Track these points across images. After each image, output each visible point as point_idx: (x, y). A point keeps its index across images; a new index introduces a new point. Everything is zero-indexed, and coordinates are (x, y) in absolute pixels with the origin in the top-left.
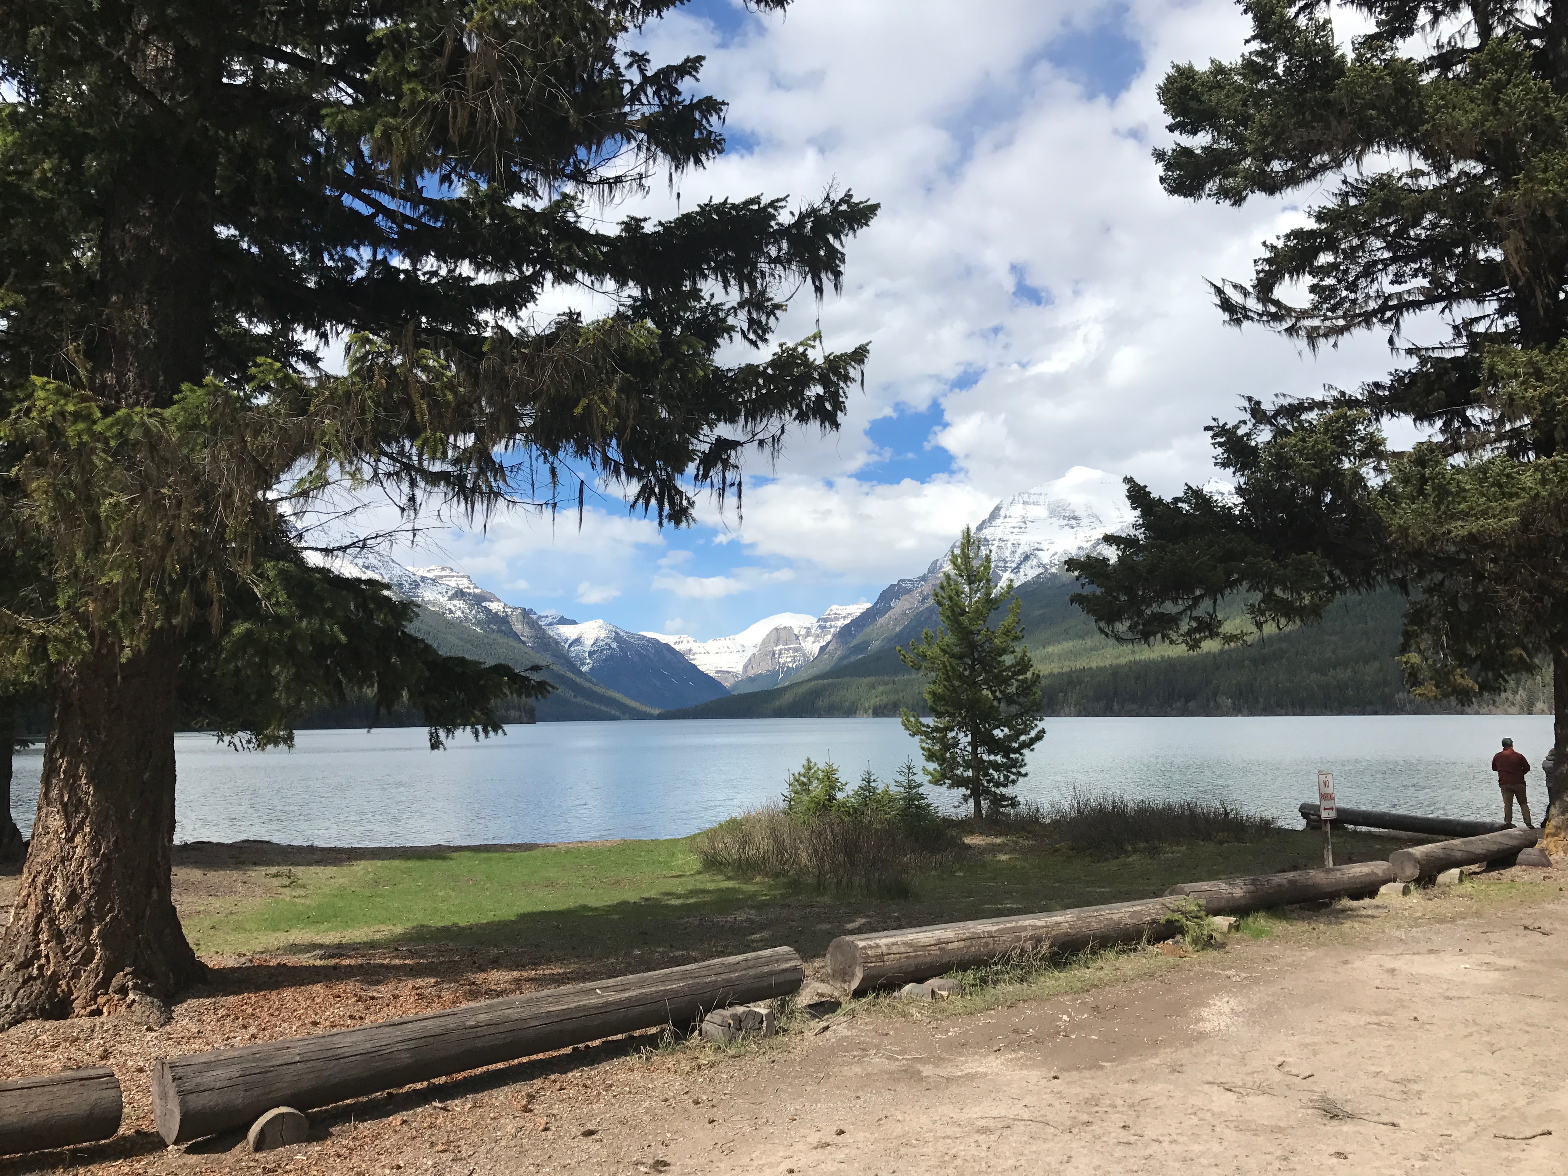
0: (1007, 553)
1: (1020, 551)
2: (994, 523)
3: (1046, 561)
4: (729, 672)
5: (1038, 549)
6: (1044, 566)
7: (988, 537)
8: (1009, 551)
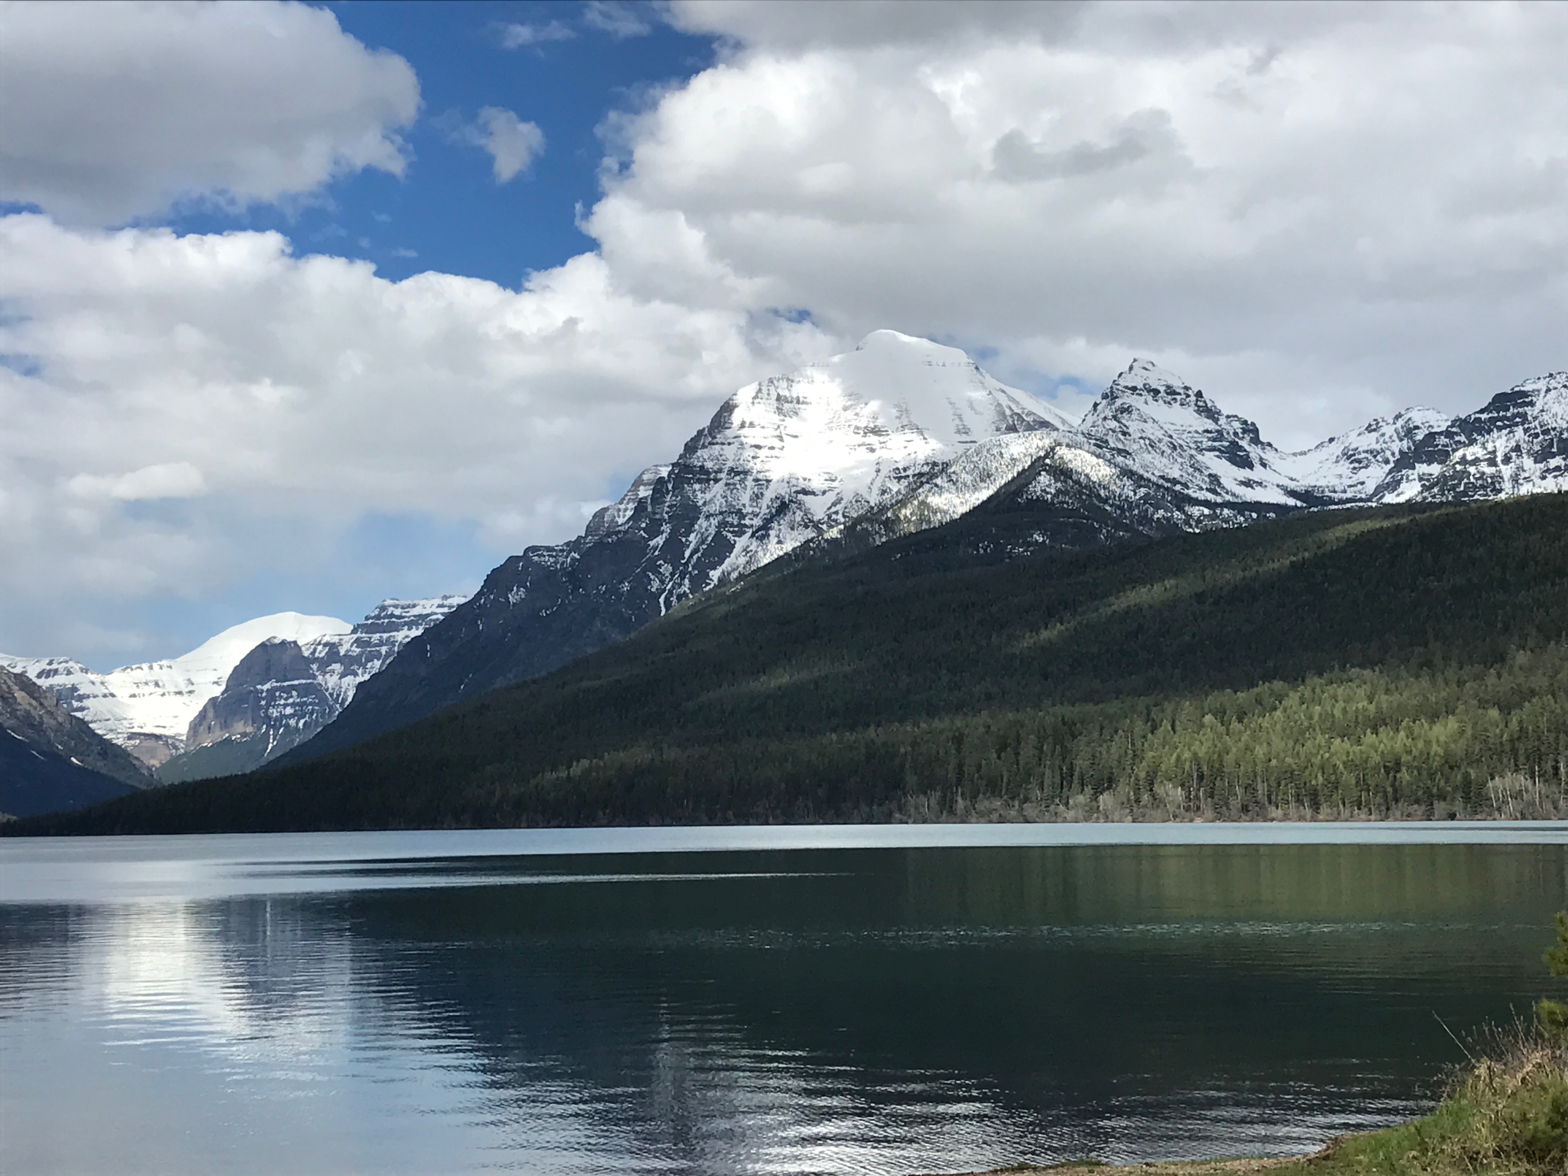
0: (745, 498)
1: (769, 494)
2: (719, 438)
3: (819, 514)
4: (157, 737)
5: (805, 492)
6: (816, 526)
7: (709, 465)
8: (749, 492)
